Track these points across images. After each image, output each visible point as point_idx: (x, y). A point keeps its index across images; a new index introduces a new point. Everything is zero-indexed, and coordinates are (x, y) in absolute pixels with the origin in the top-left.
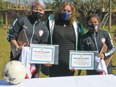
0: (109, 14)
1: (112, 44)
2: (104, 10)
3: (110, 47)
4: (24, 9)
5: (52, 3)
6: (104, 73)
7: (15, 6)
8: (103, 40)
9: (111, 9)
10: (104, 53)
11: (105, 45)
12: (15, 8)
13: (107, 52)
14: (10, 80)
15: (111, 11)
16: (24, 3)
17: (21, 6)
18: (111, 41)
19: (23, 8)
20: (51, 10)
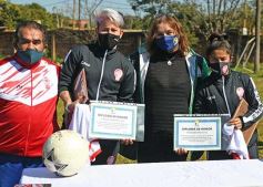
0: (255, 40)
1: (258, 99)
2: (245, 31)
3: (253, 105)
4: (89, 28)
5: (142, 17)
6: (241, 157)
7: (71, 22)
8: (240, 92)
9: (259, 30)
10: (241, 118)
11: (243, 100)
12: (71, 25)
13: (247, 115)
14: (57, 168)
15: (259, 34)
16: (88, 17)
17: (83, 23)
18: (256, 93)
19: (86, 26)
20: (140, 31)
